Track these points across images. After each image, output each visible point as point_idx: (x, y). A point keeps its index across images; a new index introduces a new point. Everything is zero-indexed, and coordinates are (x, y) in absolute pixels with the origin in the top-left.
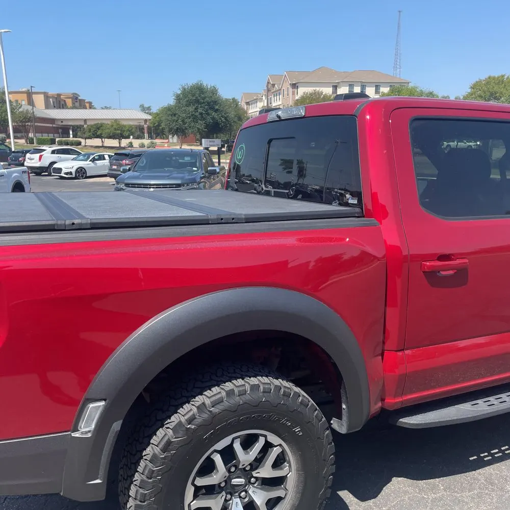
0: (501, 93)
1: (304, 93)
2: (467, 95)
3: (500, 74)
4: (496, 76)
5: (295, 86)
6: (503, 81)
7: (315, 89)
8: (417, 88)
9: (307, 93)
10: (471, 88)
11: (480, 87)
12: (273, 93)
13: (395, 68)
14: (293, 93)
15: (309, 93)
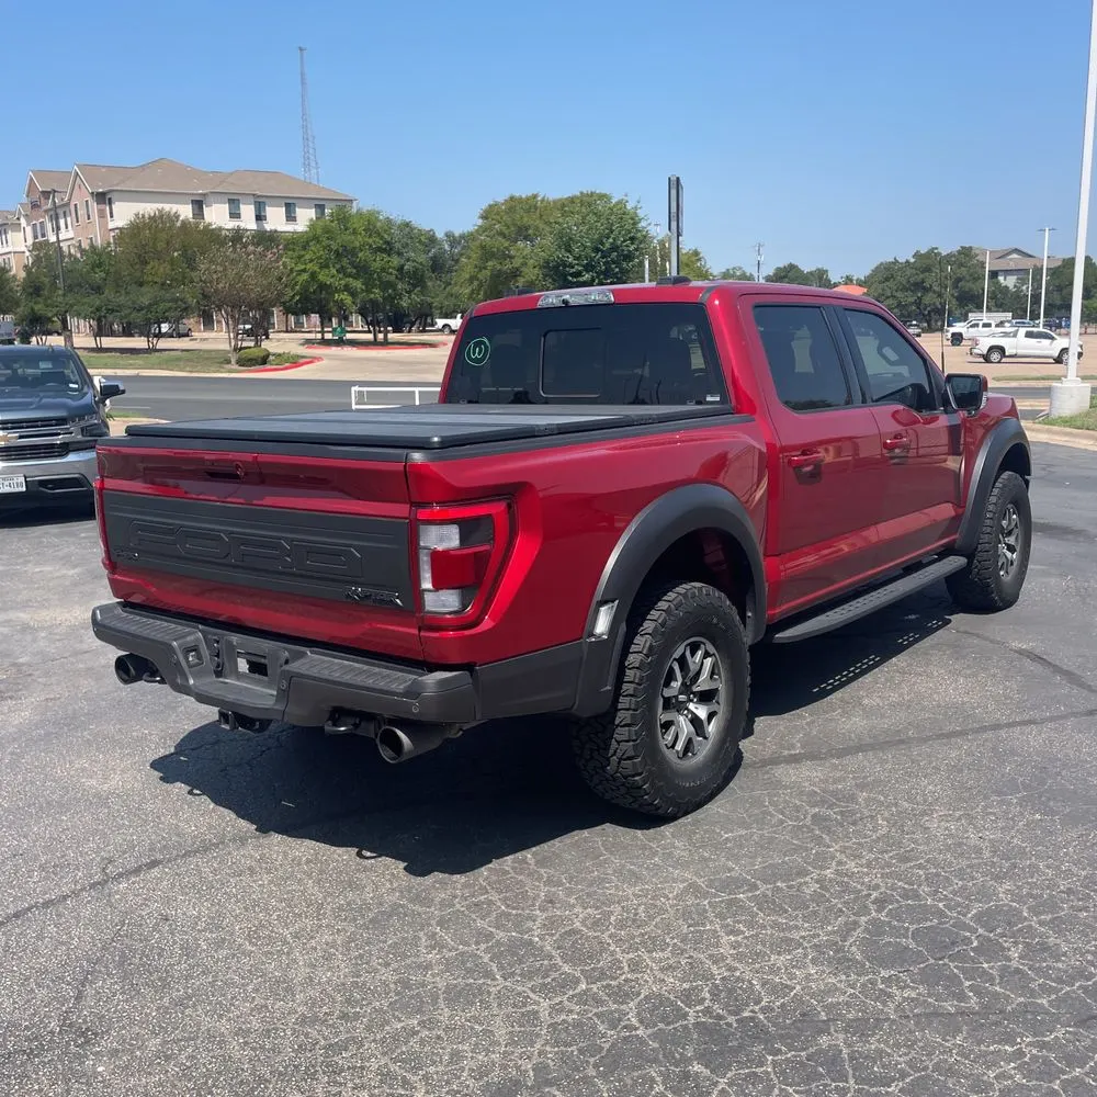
0: (537, 228)
1: (137, 215)
2: (477, 231)
3: (530, 194)
4: (524, 196)
5: (103, 198)
6: (536, 208)
7: (160, 206)
8: (378, 213)
9: (143, 216)
10: (482, 217)
11: (498, 217)
12: (46, 211)
13: (307, 165)
14: (102, 215)
15: (147, 216)
